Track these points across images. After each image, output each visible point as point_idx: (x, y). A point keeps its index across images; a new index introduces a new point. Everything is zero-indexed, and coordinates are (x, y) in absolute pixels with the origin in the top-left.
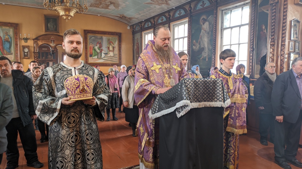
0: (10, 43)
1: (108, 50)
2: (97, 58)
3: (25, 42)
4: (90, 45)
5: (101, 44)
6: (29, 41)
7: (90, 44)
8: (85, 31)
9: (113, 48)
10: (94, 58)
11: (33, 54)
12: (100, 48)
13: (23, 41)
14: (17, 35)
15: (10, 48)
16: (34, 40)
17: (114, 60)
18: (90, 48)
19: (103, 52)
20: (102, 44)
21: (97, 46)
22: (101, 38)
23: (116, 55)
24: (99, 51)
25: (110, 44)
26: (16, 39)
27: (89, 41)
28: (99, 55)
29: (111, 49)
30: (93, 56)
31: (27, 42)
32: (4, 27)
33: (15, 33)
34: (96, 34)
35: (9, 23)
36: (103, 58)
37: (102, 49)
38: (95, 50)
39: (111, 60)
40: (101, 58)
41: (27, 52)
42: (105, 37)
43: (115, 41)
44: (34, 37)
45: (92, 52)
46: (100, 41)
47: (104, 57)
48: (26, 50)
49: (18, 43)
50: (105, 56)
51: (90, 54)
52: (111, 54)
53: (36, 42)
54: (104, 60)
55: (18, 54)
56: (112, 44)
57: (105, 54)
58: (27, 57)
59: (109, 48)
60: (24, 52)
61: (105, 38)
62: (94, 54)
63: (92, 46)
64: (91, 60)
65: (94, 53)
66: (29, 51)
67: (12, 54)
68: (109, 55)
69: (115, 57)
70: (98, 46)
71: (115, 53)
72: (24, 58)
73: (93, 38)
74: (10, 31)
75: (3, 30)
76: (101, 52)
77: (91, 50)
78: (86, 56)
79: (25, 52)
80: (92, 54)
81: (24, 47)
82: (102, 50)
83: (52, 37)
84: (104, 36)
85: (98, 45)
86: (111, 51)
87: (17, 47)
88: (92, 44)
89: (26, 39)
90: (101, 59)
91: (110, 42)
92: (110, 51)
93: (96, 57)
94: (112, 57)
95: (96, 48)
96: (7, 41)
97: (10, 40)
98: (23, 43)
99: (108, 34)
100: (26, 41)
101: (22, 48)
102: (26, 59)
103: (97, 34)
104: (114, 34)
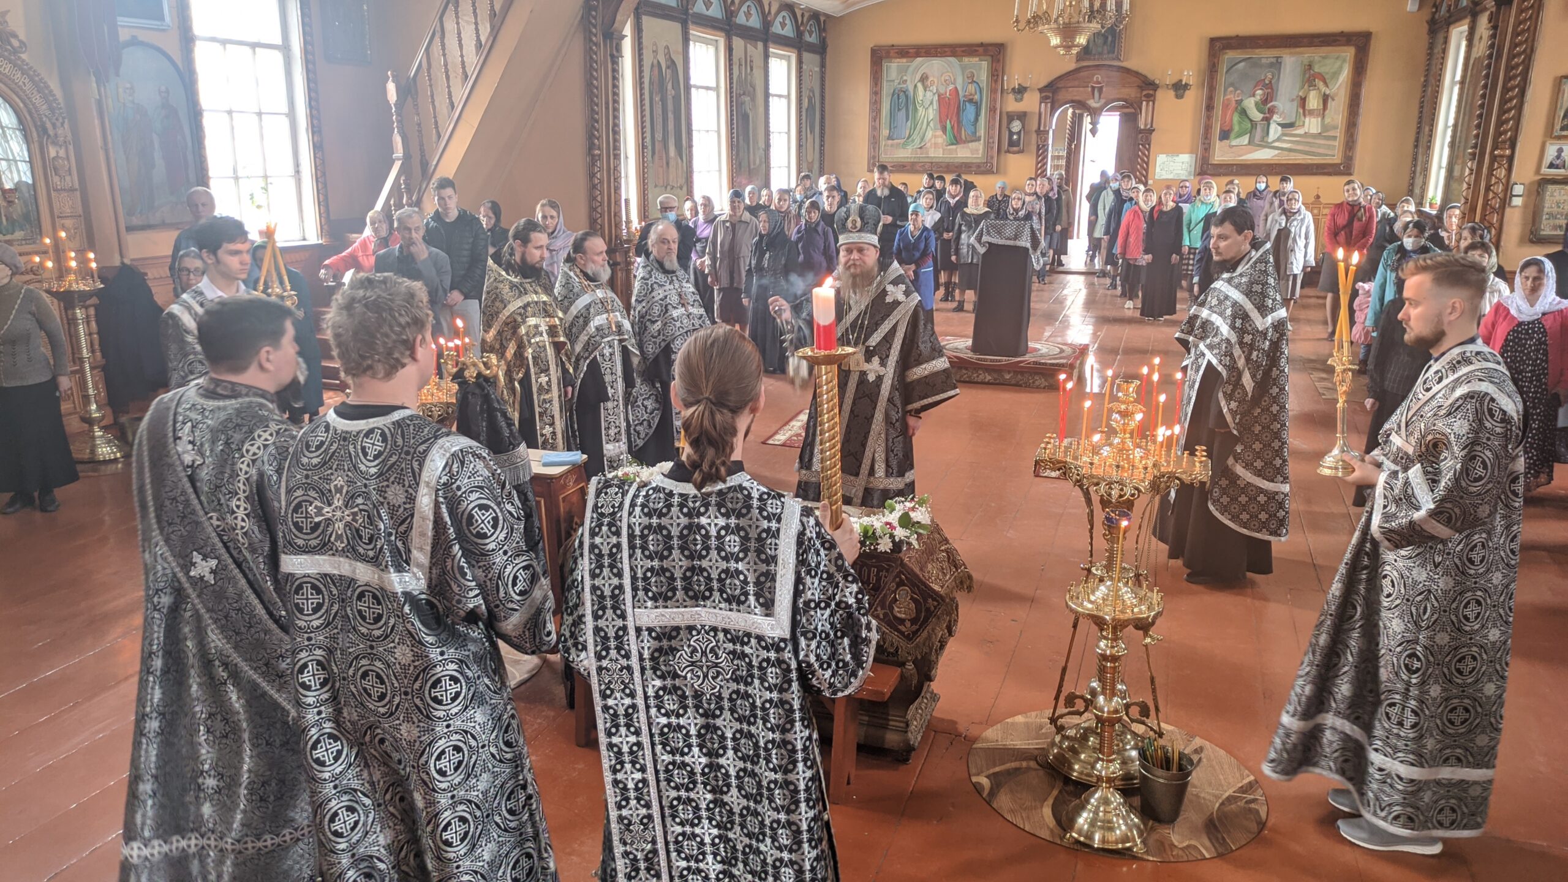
0: (978, 107)
1: (1301, 111)
2: (1246, 142)
3: (1016, 100)
4: (1225, 96)
5: (1272, 89)
6: (1026, 96)
7: (1225, 90)
8: (1213, 41)
9: (1325, 99)
10: (1234, 143)
11: (1034, 136)
12: (1265, 102)
13: (1011, 97)
14: (996, 81)
16: (1041, 90)
17: (1321, 151)
18: (1226, 106)
19: (1276, 117)
20: (1274, 87)
21: (1254, 95)
22: (1277, 64)
23: (1335, 128)
24: (1257, 116)
25: (1312, 85)
26: (993, 91)
27: (1222, 78)
28: (1256, 132)
29: (1313, 102)
30: (1232, 135)
31: (1021, 100)
32: (966, 60)
33: (993, 75)
34: (1257, 51)
35: (982, 45)
36: (1274, 141)
37: (1274, 107)
38: (1244, 113)
39: (1307, 148)
40: (1264, 144)
41: (1019, 133)
42: (1293, 59)
43: (1339, 72)
44: (1042, 85)
45: (1231, 120)
46: (1269, 76)
47: (1278, 140)
48: (1016, 126)
49: (998, 106)
50: (1284, 135)
51: (1222, 131)
52: (1312, 125)
53: (1047, 98)
54: (1277, 152)
55: (993, 137)
56: (1321, 84)
57: (1283, 126)
58: (1015, 149)
59: (1303, 101)
60: (1011, 134)
61: (1291, 61)
63: (1232, 97)
64: (1221, 154)
65: (1240, 123)
66: (1023, 127)
68: (1300, 131)
70: (1258, 98)
71: (1327, 120)
72: (1008, 151)
73: (1242, 65)
74: (980, 68)
75: (963, 68)
76: (1267, 120)
77: (1229, 112)
78: (1206, 138)
79: (1013, 133)
80: (1231, 129)
81: (1011, 117)
82: (1272, 111)
83: (1098, 77)
84: (1291, 53)
85: (1259, 92)
86: (1311, 113)
87: (994, 119)
88: (1236, 89)
89: (1020, 91)
90: (1265, 147)
91: (1310, 77)
92: (1307, 113)
93: (1245, 140)
94: (1314, 136)
95: (1250, 104)
96: (971, 101)
97: (977, 97)
98: (1012, 105)
99: (1310, 45)
100: (1019, 96)
101: (1005, 120)
102: (1014, 153)
103: (1261, 47)
104: (1335, 41)
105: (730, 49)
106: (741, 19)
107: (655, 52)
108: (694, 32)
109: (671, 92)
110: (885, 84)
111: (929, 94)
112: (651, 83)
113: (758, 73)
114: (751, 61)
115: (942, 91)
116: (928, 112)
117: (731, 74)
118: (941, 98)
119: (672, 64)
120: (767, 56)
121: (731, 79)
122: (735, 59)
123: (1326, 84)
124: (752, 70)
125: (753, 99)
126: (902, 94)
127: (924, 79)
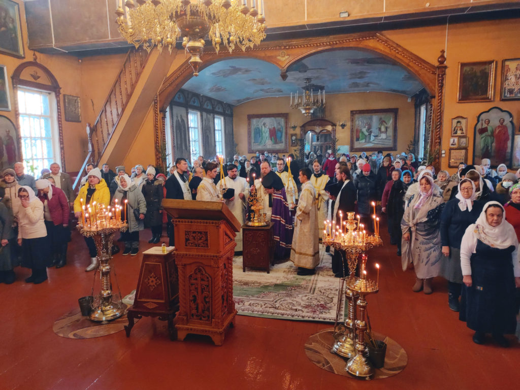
0: (282, 133)
1: (379, 132)
4: (357, 128)
6: (296, 129)
7: (357, 126)
8: (351, 111)
10: (361, 142)
12: (369, 130)
13: (292, 129)
14: (287, 125)
15: (281, 137)
16: (301, 127)
17: (387, 144)
18: (357, 131)
19: (372, 134)
20: (371, 125)
21: (365, 127)
22: (371, 119)
23: (390, 136)
24: (367, 134)
25: (382, 124)
26: (286, 128)
28: (367, 138)
29: (383, 129)
30: (360, 140)
32: (277, 118)
33: (286, 123)
35: (282, 114)
36: (372, 141)
38: (363, 133)
39: (382, 143)
40: (369, 142)
41: (295, 140)
43: (389, 120)
44: (301, 125)
45: (359, 135)
46: (369, 121)
47: (374, 141)
48: (294, 138)
49: (288, 131)
50: (375, 139)
51: (357, 138)
52: (383, 136)
53: (303, 129)
54: (373, 144)
55: (287, 142)
56: (385, 124)
57: (375, 136)
58: (294, 145)
59: (380, 129)
60: (292, 140)
62: (361, 137)
63: (359, 128)
64: (357, 145)
66: (296, 138)
67: (282, 143)
69: (388, 140)
71: (388, 134)
72: (292, 146)
73: (361, 118)
74: (282, 121)
75: (276, 121)
76: (370, 135)
77: (358, 133)
78: (352, 141)
80: (359, 138)
81: (292, 135)
82: (371, 132)
84: (375, 115)
86: (383, 132)
87: (287, 136)
89: (294, 127)
91: (382, 122)
92: (381, 132)
93: (364, 141)
94: (384, 139)
95: (364, 130)
96: (280, 131)
97: (281, 129)
98: (291, 131)
99: (382, 112)
100: (294, 129)
101: (290, 136)
103: (366, 113)
104: (388, 111)
105: (202, 116)
106: (205, 106)
107: (177, 117)
108: (189, 110)
109: (183, 129)
110: (252, 126)
111: (266, 129)
112: (176, 126)
113: (211, 123)
114: (209, 119)
115: (270, 128)
116: (266, 134)
117: (202, 123)
118: (270, 130)
119: (183, 120)
120: (214, 118)
121: (202, 125)
122: (204, 119)
123: (387, 124)
124: (209, 122)
125: (210, 131)
126: (258, 130)
127: (264, 124)
